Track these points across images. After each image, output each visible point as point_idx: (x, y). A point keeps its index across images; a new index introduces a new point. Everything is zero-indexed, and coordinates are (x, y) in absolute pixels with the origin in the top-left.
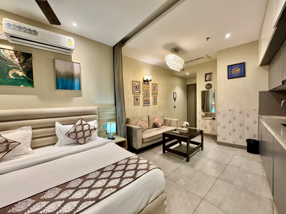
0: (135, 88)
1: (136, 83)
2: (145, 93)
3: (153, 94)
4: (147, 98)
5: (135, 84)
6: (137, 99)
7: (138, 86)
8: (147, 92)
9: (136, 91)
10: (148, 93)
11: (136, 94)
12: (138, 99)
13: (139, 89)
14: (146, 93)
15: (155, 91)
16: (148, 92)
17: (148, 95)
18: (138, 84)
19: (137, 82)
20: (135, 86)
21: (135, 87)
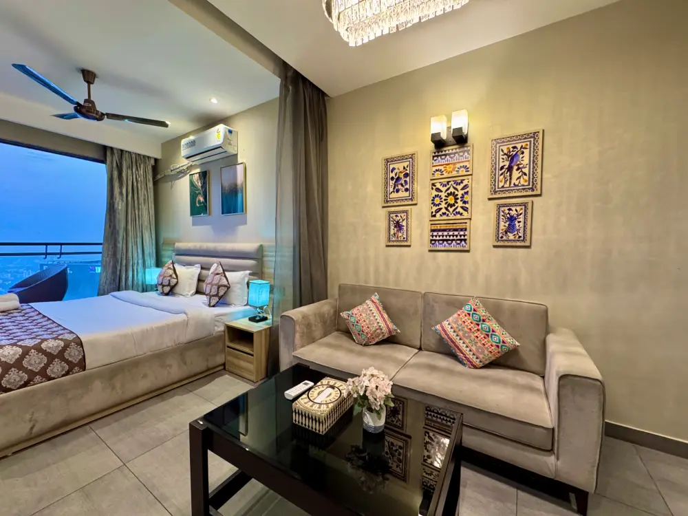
0: (392, 183)
1: (396, 166)
2: (443, 195)
3: (495, 193)
4: (452, 217)
5: (394, 169)
6: (398, 226)
7: (406, 175)
8: (452, 190)
9: (394, 195)
10: (460, 193)
11: (395, 204)
12: (404, 223)
13: (407, 186)
14: (449, 195)
15: (516, 174)
16: (459, 187)
17: (460, 204)
18: (406, 164)
19: (402, 158)
20: (393, 175)
21: (392, 178)
